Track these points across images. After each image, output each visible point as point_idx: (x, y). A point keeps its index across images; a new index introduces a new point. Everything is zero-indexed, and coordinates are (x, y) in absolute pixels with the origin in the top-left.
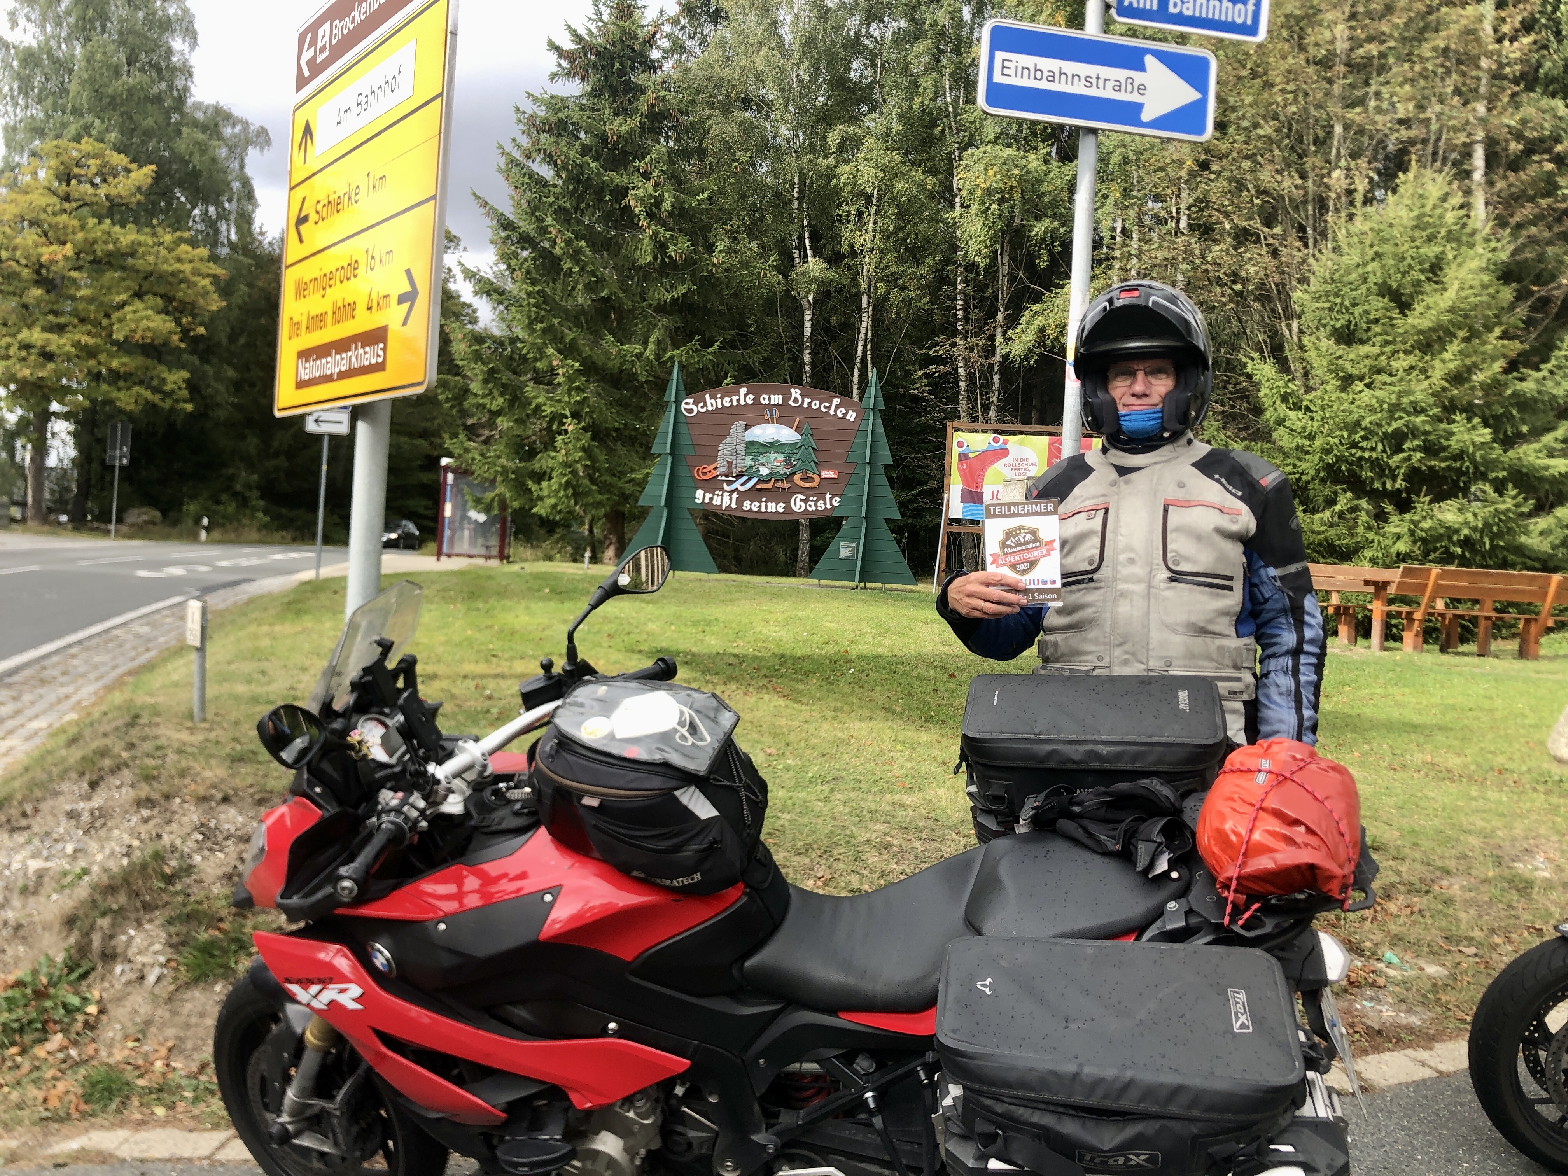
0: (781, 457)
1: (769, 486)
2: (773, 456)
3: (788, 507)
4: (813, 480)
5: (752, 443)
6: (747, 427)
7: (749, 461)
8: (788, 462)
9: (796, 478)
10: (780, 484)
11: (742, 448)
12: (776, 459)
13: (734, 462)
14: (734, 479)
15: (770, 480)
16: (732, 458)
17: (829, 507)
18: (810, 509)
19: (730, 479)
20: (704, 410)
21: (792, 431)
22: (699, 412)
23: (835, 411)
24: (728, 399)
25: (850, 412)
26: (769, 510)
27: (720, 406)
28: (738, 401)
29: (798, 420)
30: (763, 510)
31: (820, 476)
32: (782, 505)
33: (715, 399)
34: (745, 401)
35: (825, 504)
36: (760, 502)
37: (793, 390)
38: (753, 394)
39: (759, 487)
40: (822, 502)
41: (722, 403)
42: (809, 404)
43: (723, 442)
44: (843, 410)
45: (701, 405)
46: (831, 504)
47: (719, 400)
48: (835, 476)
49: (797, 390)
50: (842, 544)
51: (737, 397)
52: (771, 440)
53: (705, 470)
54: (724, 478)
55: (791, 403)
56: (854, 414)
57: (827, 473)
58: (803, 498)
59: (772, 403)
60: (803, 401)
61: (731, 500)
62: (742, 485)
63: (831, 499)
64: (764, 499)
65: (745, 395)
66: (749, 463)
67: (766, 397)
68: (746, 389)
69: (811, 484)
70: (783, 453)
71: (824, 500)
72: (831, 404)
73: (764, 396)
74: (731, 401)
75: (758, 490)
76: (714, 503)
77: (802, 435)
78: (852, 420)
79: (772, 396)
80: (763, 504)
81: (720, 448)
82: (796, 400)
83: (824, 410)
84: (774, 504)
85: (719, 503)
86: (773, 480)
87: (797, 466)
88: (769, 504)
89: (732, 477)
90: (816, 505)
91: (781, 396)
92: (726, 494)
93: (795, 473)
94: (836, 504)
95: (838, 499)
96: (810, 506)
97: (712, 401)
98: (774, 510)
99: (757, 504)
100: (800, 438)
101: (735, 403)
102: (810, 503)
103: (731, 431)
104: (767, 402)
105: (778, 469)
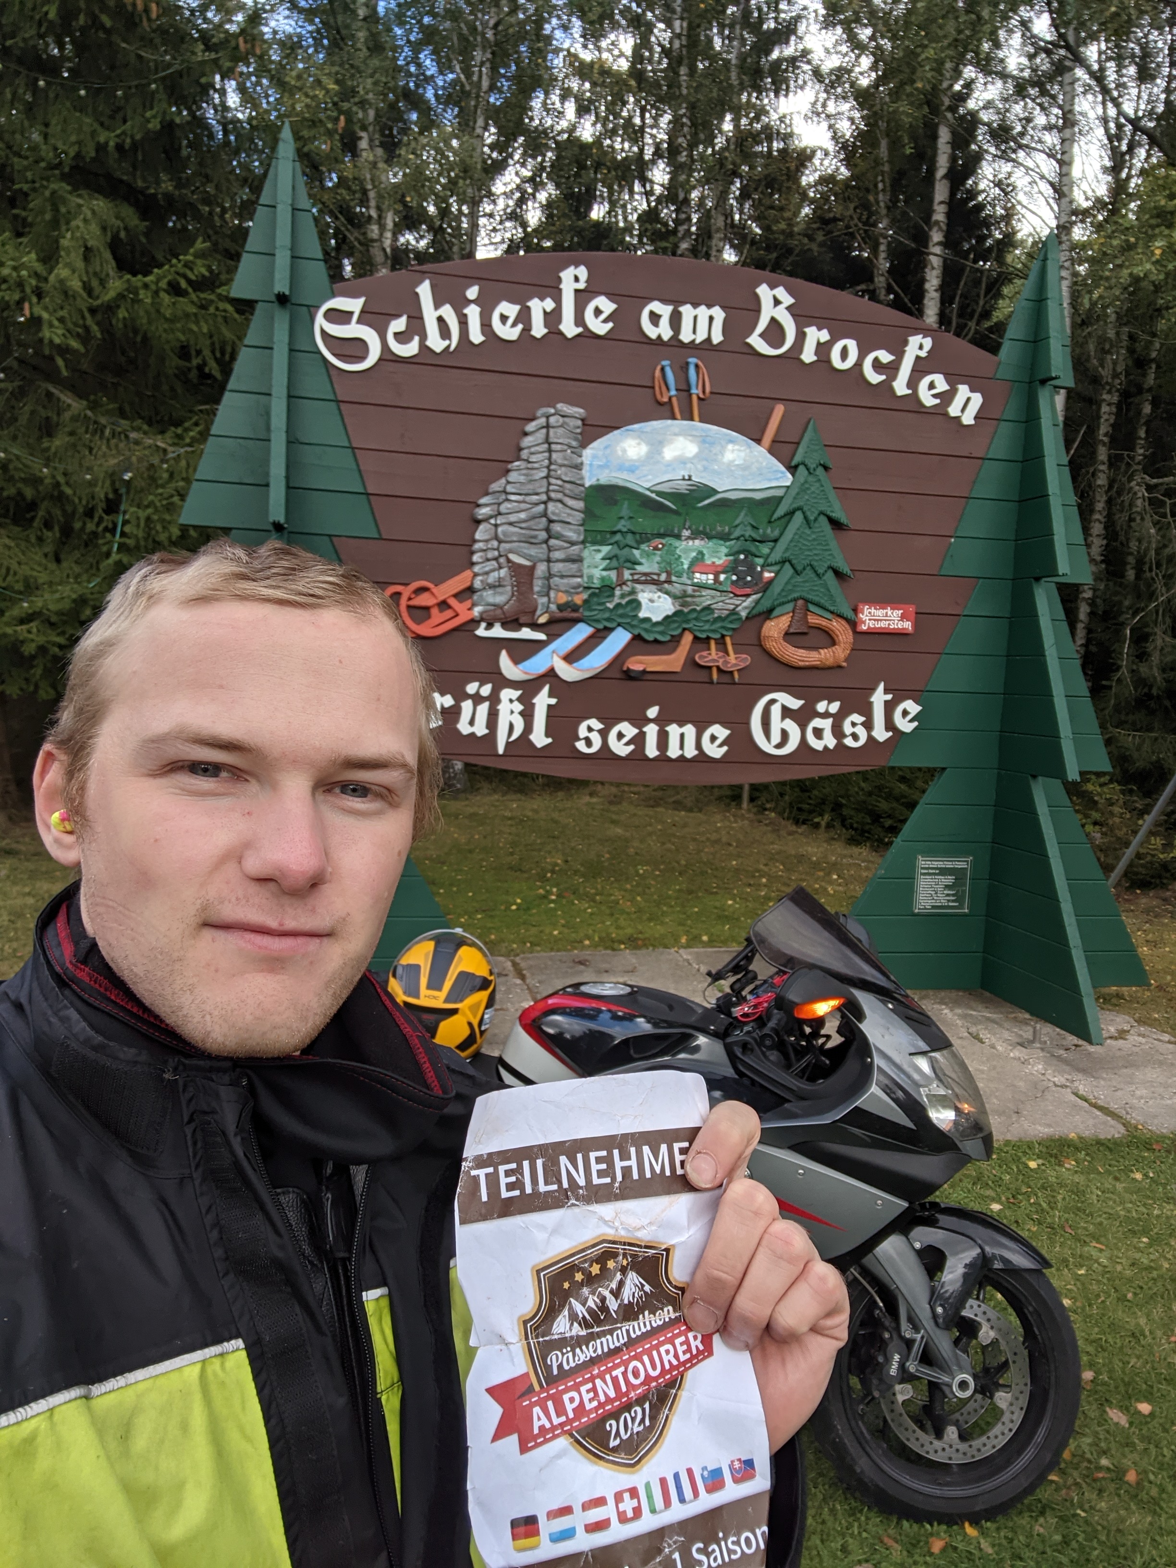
0: (718, 555)
1: (673, 661)
2: (688, 547)
3: (741, 739)
4: (829, 638)
5: (607, 495)
6: (589, 430)
7: (596, 566)
8: (743, 573)
9: (774, 629)
11: (569, 512)
12: (698, 561)
13: (541, 568)
14: (542, 636)
15: (676, 640)
16: (533, 551)
17: (881, 734)
18: (817, 745)
19: (526, 633)
20: (410, 349)
21: (760, 455)
22: (387, 357)
23: (913, 384)
24: (511, 310)
25: (963, 391)
26: (673, 752)
27: (476, 336)
28: (553, 318)
29: (779, 410)
30: (652, 751)
31: (853, 624)
32: (721, 732)
33: (460, 304)
34: (579, 320)
35: (868, 725)
36: (640, 721)
37: (763, 291)
38: (611, 296)
39: (636, 664)
40: (857, 718)
41: (486, 326)
42: (823, 349)
43: (495, 486)
44: (942, 386)
45: (399, 324)
46: (890, 725)
47: (473, 312)
48: (907, 625)
49: (781, 292)
50: (922, 862)
51: (549, 304)
52: (683, 487)
53: (424, 600)
54: (498, 632)
55: (756, 341)
56: (977, 399)
57: (880, 613)
58: (795, 704)
59: (686, 336)
60: (801, 336)
61: (528, 715)
62: (571, 658)
63: (889, 707)
64: (653, 712)
65: (582, 297)
66: (597, 573)
67: (664, 310)
68: (582, 272)
69: (825, 656)
70: (724, 537)
71: (867, 711)
72: (900, 354)
73: (656, 306)
74: (524, 317)
75: (629, 676)
76: (464, 727)
77: (792, 469)
78: (968, 419)
79: (687, 311)
80: (652, 730)
81: (484, 512)
82: (774, 333)
83: (874, 378)
84: (690, 730)
85: (480, 729)
86: (688, 638)
87: (776, 588)
88: (674, 730)
89: (535, 626)
90: (838, 732)
91: (719, 314)
92: (507, 694)
93: (768, 614)
94: (905, 726)
95: (913, 707)
96: (818, 733)
97: (448, 312)
98: (690, 752)
99: (629, 730)
100: (787, 479)
101: (539, 330)
102: (817, 723)
103: (527, 441)
104: (665, 331)
105: (707, 599)
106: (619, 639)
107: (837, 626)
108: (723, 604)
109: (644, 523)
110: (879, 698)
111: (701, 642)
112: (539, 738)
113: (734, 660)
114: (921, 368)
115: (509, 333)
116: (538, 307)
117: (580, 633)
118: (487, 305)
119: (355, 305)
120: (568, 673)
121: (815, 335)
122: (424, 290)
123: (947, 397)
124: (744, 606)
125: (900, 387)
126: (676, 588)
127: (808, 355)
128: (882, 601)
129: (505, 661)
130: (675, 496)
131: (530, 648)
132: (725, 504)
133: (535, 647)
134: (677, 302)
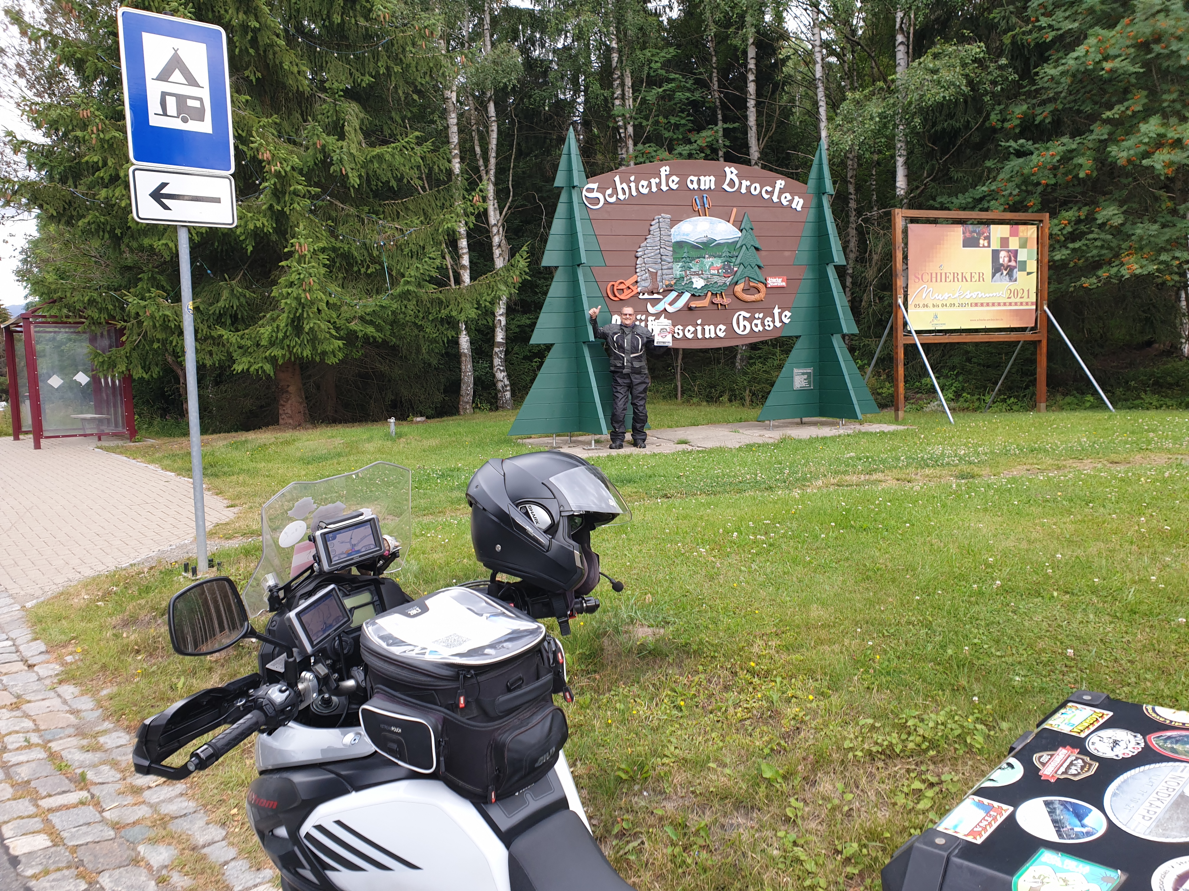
0: (718, 263)
1: (705, 303)
2: (708, 261)
3: (730, 329)
4: (758, 290)
5: (680, 245)
6: (673, 222)
7: (677, 269)
8: (727, 269)
9: (739, 288)
11: (668, 252)
12: (712, 266)
13: (660, 272)
14: (660, 297)
15: (706, 295)
16: (656, 266)
17: (778, 324)
18: (756, 330)
19: (656, 296)
20: (613, 199)
21: (730, 225)
22: (606, 202)
23: (779, 197)
24: (644, 183)
25: (796, 198)
26: (707, 336)
27: (634, 193)
28: (659, 185)
29: (735, 210)
30: (700, 336)
31: (766, 285)
32: (723, 327)
33: (628, 183)
34: (668, 185)
35: (773, 321)
36: (695, 325)
37: (727, 169)
38: (677, 175)
39: (693, 305)
40: (770, 319)
41: (637, 189)
42: (748, 188)
43: (642, 245)
44: (789, 197)
45: (609, 191)
46: (781, 321)
47: (633, 185)
48: (784, 284)
49: (733, 169)
50: (796, 371)
51: (657, 180)
52: (705, 240)
53: (622, 287)
54: (646, 296)
55: (725, 186)
56: (801, 201)
57: (774, 280)
58: (748, 315)
59: (702, 187)
60: (741, 183)
62: (671, 304)
63: (780, 314)
64: (699, 322)
65: (668, 177)
66: (678, 273)
67: (695, 179)
68: (667, 168)
69: (757, 297)
70: (720, 257)
71: (772, 316)
72: (774, 188)
73: (692, 178)
74: (650, 185)
75: (690, 309)
77: (741, 231)
78: (799, 209)
79: (702, 178)
80: (699, 328)
81: (639, 254)
82: (732, 183)
83: (766, 196)
84: (712, 327)
86: (710, 294)
87: (739, 273)
88: (707, 328)
89: (658, 293)
90: (763, 324)
91: (713, 178)
92: (650, 318)
93: (736, 283)
94: (786, 321)
95: (789, 314)
96: (756, 325)
97: (625, 186)
98: (713, 335)
99: (692, 329)
100: (740, 234)
101: (654, 189)
102: (755, 321)
103: (652, 228)
104: (695, 186)
105: (715, 279)
106: (687, 296)
107: (761, 286)
108: (721, 281)
109: (693, 254)
110: (776, 311)
111: (714, 295)
113: (726, 301)
114: (782, 191)
115: (645, 191)
116: (654, 181)
117: (674, 294)
118: (637, 182)
119: (595, 186)
120: (670, 309)
121: (745, 183)
122: (617, 179)
123: (791, 201)
124: (728, 281)
125: (775, 199)
126: (705, 276)
127: (743, 190)
128: (775, 276)
129: (649, 306)
130: (703, 243)
131: (658, 301)
132: (719, 244)
133: (659, 300)
134: (698, 176)
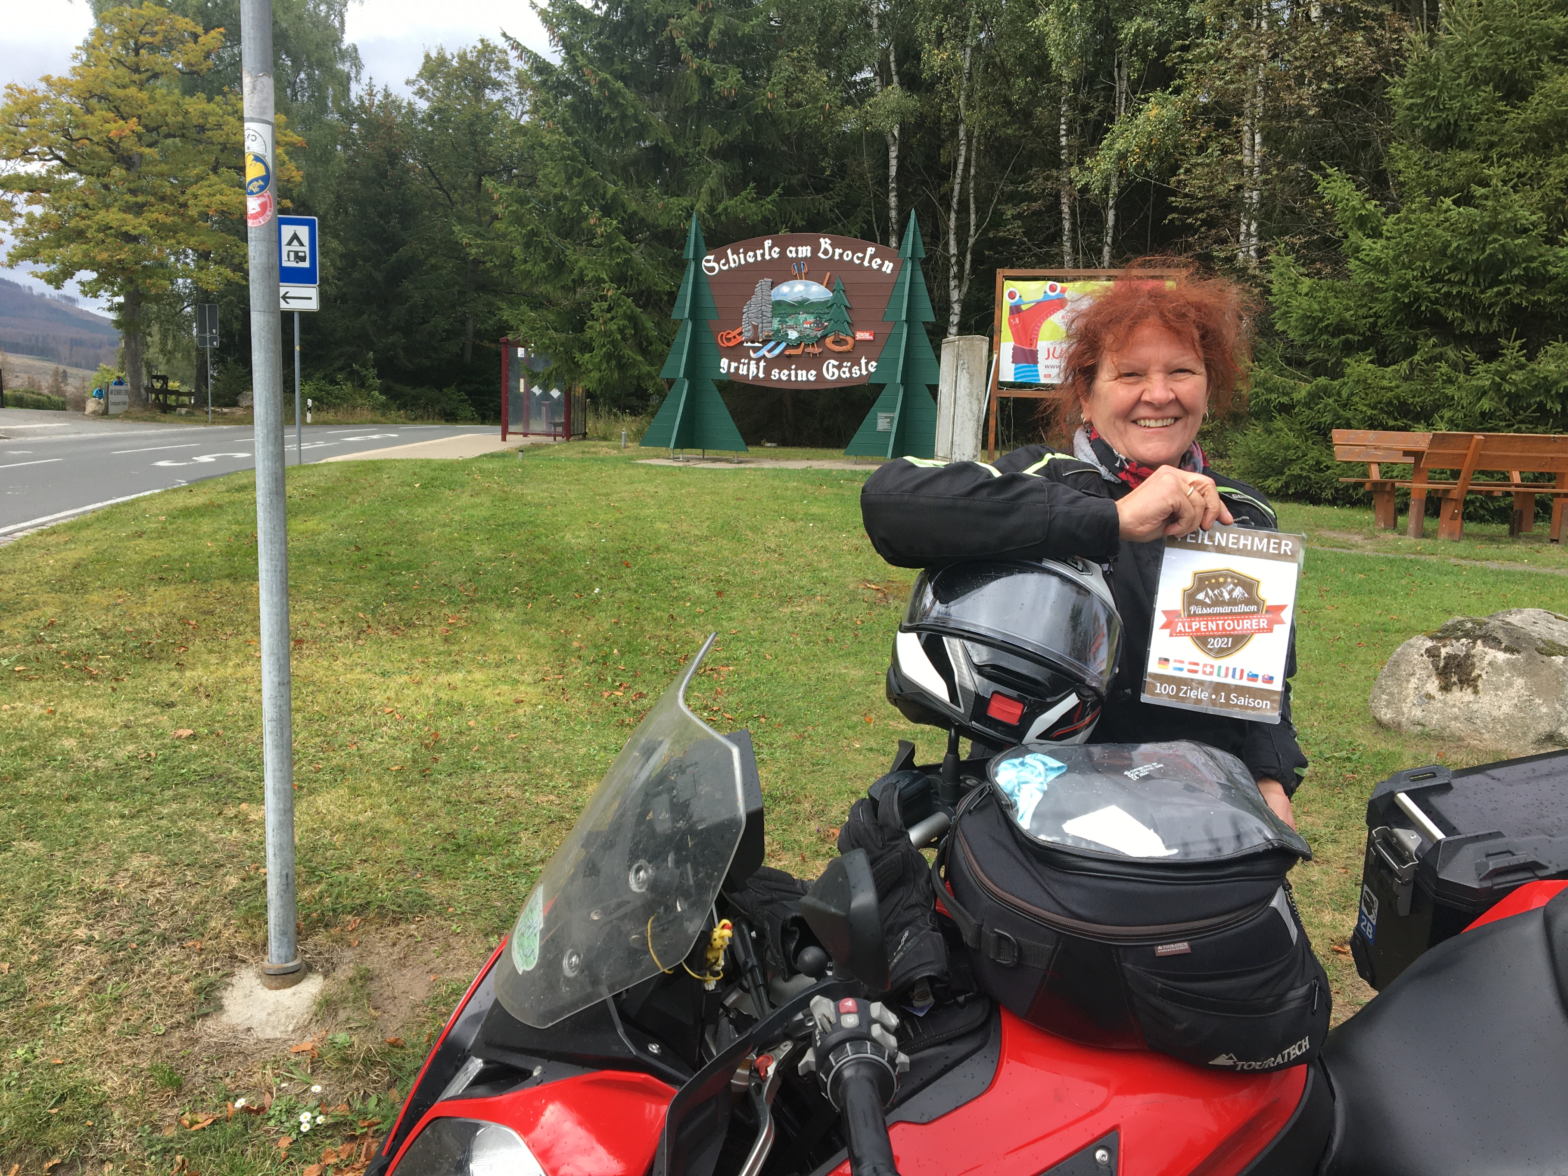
0: (811, 319)
1: (798, 351)
2: (802, 317)
3: (820, 375)
4: (846, 343)
5: (779, 303)
6: (773, 285)
7: (776, 324)
8: (819, 323)
9: (829, 340)
10: (810, 350)
11: (768, 309)
12: (805, 321)
13: (761, 326)
14: (761, 345)
15: (799, 345)
16: (758, 321)
17: (864, 373)
18: (844, 376)
19: (757, 344)
20: (726, 268)
21: (822, 288)
22: (721, 270)
23: (870, 262)
24: (752, 254)
25: (887, 262)
26: (799, 379)
27: (743, 262)
28: (763, 255)
29: (829, 275)
30: (793, 378)
31: (854, 338)
32: (814, 372)
33: (738, 255)
34: (770, 254)
35: (860, 370)
36: (790, 370)
37: (822, 240)
38: (778, 247)
39: (788, 352)
40: (857, 367)
41: (745, 259)
42: (841, 255)
43: (748, 303)
44: (879, 261)
45: (723, 261)
46: (867, 369)
48: (872, 338)
49: (827, 240)
50: (879, 414)
51: (762, 251)
52: (800, 299)
53: (729, 337)
54: (749, 344)
55: (821, 255)
56: (891, 265)
57: (863, 334)
58: (836, 363)
59: (800, 256)
60: (834, 252)
61: (758, 368)
62: (770, 351)
63: (867, 364)
64: (793, 367)
65: (771, 248)
66: (776, 326)
67: (793, 249)
68: (770, 241)
69: (845, 348)
70: (813, 313)
71: (859, 365)
72: (865, 254)
73: (791, 248)
74: (755, 256)
75: (786, 356)
76: (741, 372)
77: (833, 292)
78: (889, 271)
79: (800, 248)
80: (793, 372)
81: (745, 310)
82: (826, 252)
83: (857, 262)
84: (804, 372)
85: (745, 373)
86: (803, 344)
87: (829, 328)
88: (799, 372)
89: (759, 343)
90: (850, 372)
91: (809, 248)
92: (753, 362)
93: (827, 336)
94: (872, 370)
95: (874, 364)
96: (844, 372)
97: (735, 256)
98: (805, 379)
99: (786, 372)
100: (831, 295)
101: (759, 258)
102: (844, 369)
103: (756, 290)
104: (794, 255)
105: (808, 332)
106: (784, 345)
107: (848, 338)
108: (813, 334)
109: (789, 310)
110: (863, 361)
111: (807, 345)
112: (761, 375)
113: (817, 350)
114: (872, 257)
115: (751, 260)
116: (759, 252)
117: (772, 344)
118: (745, 254)
119: (712, 257)
120: (768, 356)
121: (838, 251)
122: (729, 252)
123: (881, 266)
124: (819, 334)
125: (866, 264)
126: (799, 329)
127: (837, 257)
128: (862, 330)
129: (751, 352)
130: (798, 302)
131: (758, 349)
132: (812, 303)
133: (760, 348)
134: (796, 246)
